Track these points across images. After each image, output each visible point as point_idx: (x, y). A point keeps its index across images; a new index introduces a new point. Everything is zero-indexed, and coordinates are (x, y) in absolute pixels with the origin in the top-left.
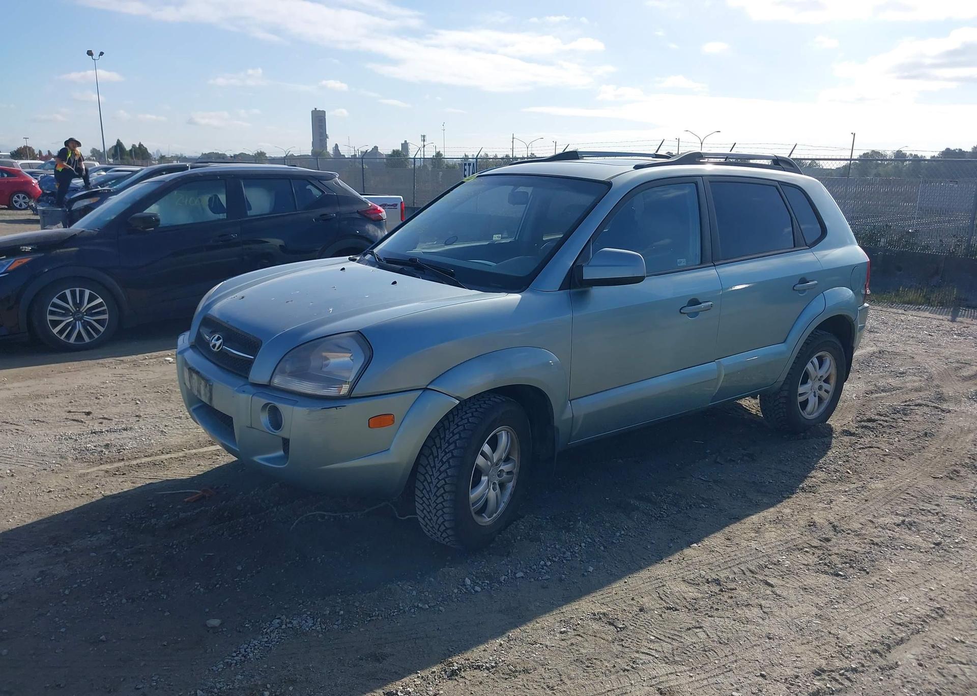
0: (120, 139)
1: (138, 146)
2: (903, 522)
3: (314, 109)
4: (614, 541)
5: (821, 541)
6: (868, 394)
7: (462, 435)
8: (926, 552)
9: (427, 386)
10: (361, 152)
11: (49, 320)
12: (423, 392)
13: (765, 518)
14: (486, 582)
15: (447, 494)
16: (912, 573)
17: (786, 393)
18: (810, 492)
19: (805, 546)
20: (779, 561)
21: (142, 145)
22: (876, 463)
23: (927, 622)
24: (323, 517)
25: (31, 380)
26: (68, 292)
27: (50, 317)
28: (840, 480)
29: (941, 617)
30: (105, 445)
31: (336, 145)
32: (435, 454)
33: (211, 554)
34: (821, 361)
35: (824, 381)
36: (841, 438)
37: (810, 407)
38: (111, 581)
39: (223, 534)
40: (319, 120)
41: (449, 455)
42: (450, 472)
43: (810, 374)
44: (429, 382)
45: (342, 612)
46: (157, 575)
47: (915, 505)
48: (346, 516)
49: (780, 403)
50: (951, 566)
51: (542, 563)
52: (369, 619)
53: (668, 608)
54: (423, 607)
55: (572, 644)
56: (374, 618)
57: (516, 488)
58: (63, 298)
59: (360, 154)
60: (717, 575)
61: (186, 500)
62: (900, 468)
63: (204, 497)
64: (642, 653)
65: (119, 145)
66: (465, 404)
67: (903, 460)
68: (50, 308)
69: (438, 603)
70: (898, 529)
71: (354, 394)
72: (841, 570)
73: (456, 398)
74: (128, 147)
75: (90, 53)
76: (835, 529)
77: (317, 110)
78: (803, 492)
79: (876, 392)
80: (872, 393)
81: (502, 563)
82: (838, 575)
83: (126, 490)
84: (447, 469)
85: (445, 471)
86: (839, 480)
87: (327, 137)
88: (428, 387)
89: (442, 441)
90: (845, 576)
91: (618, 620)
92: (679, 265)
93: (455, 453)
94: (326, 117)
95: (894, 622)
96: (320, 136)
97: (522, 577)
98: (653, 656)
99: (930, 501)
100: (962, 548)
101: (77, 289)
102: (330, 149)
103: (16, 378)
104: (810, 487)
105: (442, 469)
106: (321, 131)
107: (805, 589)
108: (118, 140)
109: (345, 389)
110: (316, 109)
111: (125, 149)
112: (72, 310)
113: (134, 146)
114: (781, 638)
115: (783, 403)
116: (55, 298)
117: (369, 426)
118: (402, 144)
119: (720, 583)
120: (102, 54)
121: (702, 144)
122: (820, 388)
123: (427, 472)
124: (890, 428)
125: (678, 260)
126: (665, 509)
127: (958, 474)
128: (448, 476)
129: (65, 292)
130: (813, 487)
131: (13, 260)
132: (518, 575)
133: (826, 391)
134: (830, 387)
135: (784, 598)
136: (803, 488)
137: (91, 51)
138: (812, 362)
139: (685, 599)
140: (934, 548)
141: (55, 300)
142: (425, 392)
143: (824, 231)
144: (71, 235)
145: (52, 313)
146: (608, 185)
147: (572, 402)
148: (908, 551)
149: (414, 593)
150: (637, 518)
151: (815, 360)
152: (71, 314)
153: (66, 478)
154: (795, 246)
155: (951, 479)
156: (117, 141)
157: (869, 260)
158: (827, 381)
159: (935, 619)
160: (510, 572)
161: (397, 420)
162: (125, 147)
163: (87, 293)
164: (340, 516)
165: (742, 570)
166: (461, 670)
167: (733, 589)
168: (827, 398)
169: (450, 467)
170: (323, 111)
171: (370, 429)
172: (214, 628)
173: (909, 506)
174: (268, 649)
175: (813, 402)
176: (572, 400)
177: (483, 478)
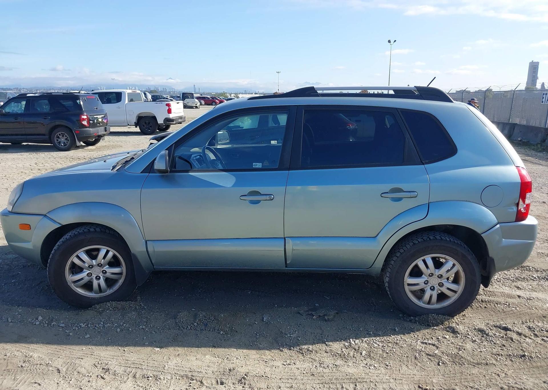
12: (44, 217)
14: (47, 322)
35: (447, 279)
37: (426, 297)
40: (534, 68)
43: (422, 271)
44: (47, 212)
71: (13, 211)
73: (59, 223)
75: (389, 41)
87: (538, 79)
88: (46, 215)
92: (254, 167)
94: (539, 66)
96: (533, 78)
106: (534, 75)
110: (532, 61)
117: (20, 228)
120: (395, 41)
122: (441, 285)
132: (61, 325)
134: (458, 288)
137: (390, 40)
151: (429, 259)
154: (404, 162)
161: (32, 228)
170: (538, 62)
175: (430, 294)
176: (148, 240)
177: (84, 270)
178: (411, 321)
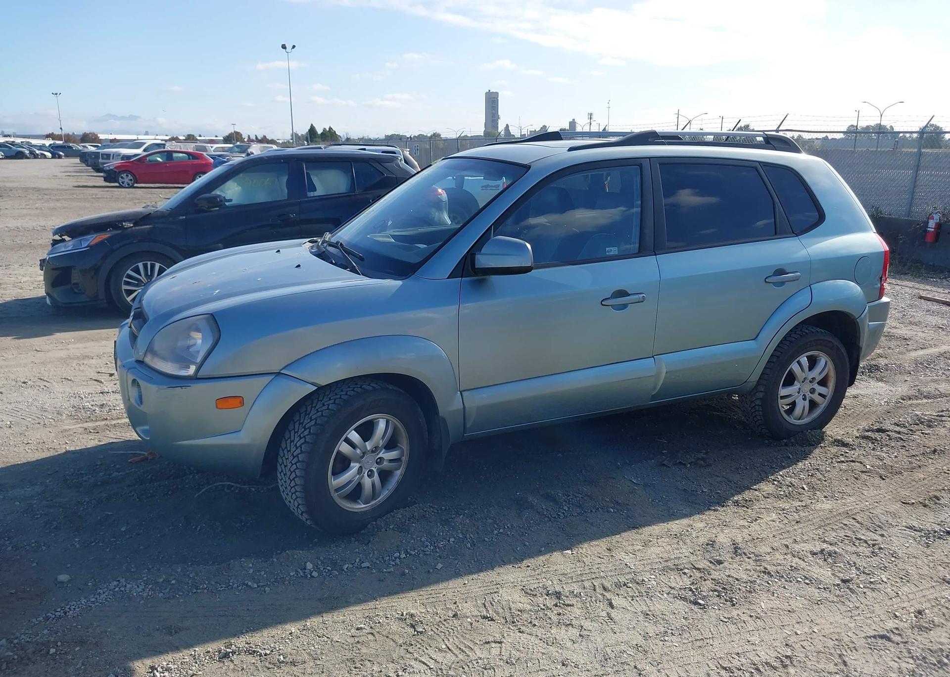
0: (313, 124)
1: (328, 130)
2: (822, 551)
3: (488, 91)
4: (486, 539)
5: (711, 562)
6: (904, 400)
7: (317, 422)
8: (825, 589)
9: (281, 370)
10: (530, 131)
11: (124, 289)
12: (276, 376)
13: (669, 530)
14: (328, 568)
15: (298, 478)
16: (789, 611)
17: (761, 395)
18: (744, 506)
19: (686, 567)
20: (643, 580)
21: (332, 129)
22: (847, 480)
23: (760, 671)
24: (229, 487)
25: (92, 342)
26: (141, 265)
27: (124, 287)
28: (789, 496)
29: (784, 667)
30: (101, 405)
31: (507, 126)
32: (292, 439)
33: (109, 513)
34: (813, 362)
35: (818, 383)
36: (828, 448)
37: (798, 411)
38: (13, 529)
39: (133, 495)
40: (492, 101)
41: (302, 441)
42: (301, 457)
43: (797, 376)
44: (284, 366)
45: (173, 582)
46: (53, 529)
47: (854, 532)
48: (252, 489)
49: (756, 405)
50: (843, 608)
51: (397, 554)
52: (195, 591)
53: (485, 617)
54: (252, 586)
55: (358, 642)
56: (199, 591)
57: (404, 476)
58: (137, 270)
59: (529, 133)
60: (563, 587)
61: (129, 461)
62: (872, 488)
63: (147, 459)
64: (420, 661)
65: (312, 130)
66: (321, 391)
67: (884, 479)
68: (125, 279)
69: (269, 583)
70: (812, 559)
71: (200, 374)
72: (704, 598)
73: (313, 384)
74: (319, 131)
75: (284, 47)
76: (736, 552)
77: (491, 91)
78: (735, 506)
79: (916, 398)
80: (910, 399)
81: (355, 551)
82: (696, 603)
83: (89, 447)
84: (299, 454)
85: (297, 456)
86: (786, 496)
87: (499, 118)
88: (282, 372)
89: (301, 426)
90: (704, 605)
91: (422, 623)
92: (607, 254)
93: (308, 439)
94: (499, 99)
95: (721, 665)
96: (492, 117)
97: (368, 567)
98: (428, 666)
99: (876, 530)
100: (873, 590)
101: (149, 263)
102: (501, 128)
103: (81, 340)
104: (746, 500)
105: (295, 454)
106: (494, 112)
107: (647, 614)
108: (312, 125)
109: (192, 370)
110: (489, 91)
111: (317, 132)
112: (144, 281)
113: (324, 130)
114: (576, 666)
115: (759, 405)
116: (129, 270)
117: (217, 407)
118: (570, 123)
119: (560, 597)
120: (294, 47)
121: (881, 116)
122: (813, 391)
123: (284, 456)
124: (898, 441)
125: (607, 249)
126: (565, 510)
127: (938, 502)
128: (299, 461)
129: (138, 265)
130: (750, 501)
131: (95, 236)
132: (363, 565)
133: (823, 396)
134: (828, 391)
135: (614, 622)
136: (737, 501)
137: (285, 45)
138: (799, 362)
139: (510, 609)
140: (838, 585)
141: (130, 272)
142: (277, 377)
143: (821, 217)
144: (145, 214)
145: (127, 283)
146: (527, 167)
147: (465, 394)
148: (804, 586)
149: (251, 571)
150: (527, 517)
151: (804, 360)
152: (143, 284)
153: (50, 432)
154: (776, 234)
155: (925, 506)
156: (310, 125)
157: (888, 249)
158: (823, 383)
159: (775, 668)
160: (357, 560)
161: (248, 402)
162: (318, 130)
163: (157, 266)
164: (246, 488)
165: (594, 586)
166: (235, 653)
167: (570, 605)
168: (823, 404)
169: (302, 452)
170: (496, 92)
171: (218, 410)
172: (62, 582)
173: (845, 533)
174: (89, 608)
175: (802, 406)
176: (464, 391)
177: (352, 464)
178: (786, 445)
